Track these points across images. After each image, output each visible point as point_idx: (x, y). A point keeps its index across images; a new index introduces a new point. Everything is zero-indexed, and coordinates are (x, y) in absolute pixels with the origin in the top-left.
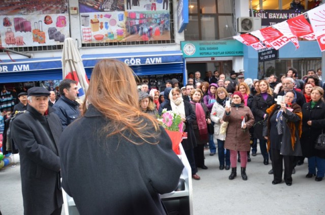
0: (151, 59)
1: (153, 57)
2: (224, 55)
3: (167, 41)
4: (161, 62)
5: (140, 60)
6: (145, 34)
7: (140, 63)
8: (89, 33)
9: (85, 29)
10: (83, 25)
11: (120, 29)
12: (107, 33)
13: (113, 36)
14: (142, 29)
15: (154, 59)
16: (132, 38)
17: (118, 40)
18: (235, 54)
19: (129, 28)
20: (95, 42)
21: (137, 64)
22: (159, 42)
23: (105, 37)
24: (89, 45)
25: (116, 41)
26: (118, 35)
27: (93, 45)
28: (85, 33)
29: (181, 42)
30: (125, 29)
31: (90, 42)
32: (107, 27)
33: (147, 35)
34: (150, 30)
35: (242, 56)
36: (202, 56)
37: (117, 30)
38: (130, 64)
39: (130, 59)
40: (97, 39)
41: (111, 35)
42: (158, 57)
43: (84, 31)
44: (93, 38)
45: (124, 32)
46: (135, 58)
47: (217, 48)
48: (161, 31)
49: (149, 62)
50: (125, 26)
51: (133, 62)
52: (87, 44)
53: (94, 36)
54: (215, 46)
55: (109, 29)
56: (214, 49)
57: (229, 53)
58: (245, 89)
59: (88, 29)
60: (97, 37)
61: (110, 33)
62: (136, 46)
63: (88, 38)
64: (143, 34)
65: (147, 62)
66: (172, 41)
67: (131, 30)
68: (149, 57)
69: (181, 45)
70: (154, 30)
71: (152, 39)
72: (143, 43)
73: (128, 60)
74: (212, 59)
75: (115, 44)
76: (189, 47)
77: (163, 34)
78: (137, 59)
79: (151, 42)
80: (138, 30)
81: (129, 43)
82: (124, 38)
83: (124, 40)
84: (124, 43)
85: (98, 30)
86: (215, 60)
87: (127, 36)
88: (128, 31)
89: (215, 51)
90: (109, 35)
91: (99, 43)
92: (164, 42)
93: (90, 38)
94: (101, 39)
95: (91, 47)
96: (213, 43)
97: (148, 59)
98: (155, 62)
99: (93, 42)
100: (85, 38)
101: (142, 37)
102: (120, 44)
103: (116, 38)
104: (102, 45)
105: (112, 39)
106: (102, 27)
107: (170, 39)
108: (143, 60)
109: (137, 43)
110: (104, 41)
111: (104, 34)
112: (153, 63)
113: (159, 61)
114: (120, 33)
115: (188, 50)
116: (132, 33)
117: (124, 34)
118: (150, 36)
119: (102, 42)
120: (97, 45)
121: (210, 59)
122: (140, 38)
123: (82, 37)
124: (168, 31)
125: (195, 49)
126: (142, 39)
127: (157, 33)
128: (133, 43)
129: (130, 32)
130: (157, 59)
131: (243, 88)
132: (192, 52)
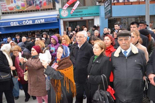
0: (38, 20)
1: (39, 19)
2: (87, 16)
3: (51, 9)
4: (44, 22)
5: (31, 21)
6: (38, 5)
7: (32, 23)
8: (5, 6)
9: (2, 3)
10: (1, 1)
11: (23, 3)
12: (15, 6)
13: (19, 7)
14: (36, 2)
15: (40, 20)
16: (30, 8)
17: (23, 9)
18: (94, 15)
19: (28, 2)
20: (9, 11)
21: (30, 24)
22: (47, 10)
23: (14, 8)
24: (6, 13)
25: (21, 11)
26: (22, 6)
27: (8, 13)
28: (2, 6)
29: (59, 9)
30: (26, 3)
31: (6, 12)
32: (15, 2)
33: (39, 6)
34: (41, 3)
35: (99, 16)
36: (72, 17)
37: (21, 4)
38: (26, 24)
39: (26, 21)
40: (10, 9)
41: (18, 7)
42: (42, 19)
43: (2, 4)
44: (8, 9)
45: (25, 5)
46: (29, 20)
47: (82, 12)
48: (47, 3)
49: (37, 22)
50: (25, 1)
51: (28, 22)
52: (5, 13)
53: (8, 8)
54: (81, 10)
55: (16, 3)
56: (80, 12)
57: (90, 14)
58: (65, 40)
59: (4, 3)
60: (10, 8)
61: (17, 6)
62: (33, 13)
63: (5, 9)
64: (37, 5)
65: (36, 22)
66: (54, 8)
67: (29, 3)
68: (37, 19)
69: (59, 11)
70: (43, 3)
71: (42, 8)
72: (37, 10)
73: (25, 21)
74: (81, 18)
75: (21, 12)
76: (64, 12)
77: (48, 4)
78: (30, 21)
79: (42, 10)
80: (34, 3)
81: (29, 11)
82: (26, 8)
83: (26, 10)
84: (26, 11)
85: (10, 4)
86: (83, 19)
87: (27, 7)
88: (28, 4)
89: (81, 13)
90: (16, 7)
91: (11, 12)
92: (49, 9)
93: (6, 9)
94: (13, 9)
95: (7, 14)
96: (79, 9)
97: (36, 20)
98: (40, 22)
99: (8, 12)
100: (3, 9)
101: (36, 7)
102: (24, 12)
103: (21, 9)
104: (14, 13)
105: (19, 9)
106: (12, 2)
107: (53, 8)
108: (34, 21)
109: (34, 11)
110: (15, 11)
111: (14, 7)
112: (39, 22)
113: (43, 21)
114: (23, 6)
115: (64, 13)
116: (30, 5)
117: (26, 6)
118: (41, 6)
119: (13, 11)
120: (11, 13)
121: (79, 19)
122: (35, 8)
123: (2, 9)
124: (51, 3)
125: (68, 13)
126: (36, 8)
127: (45, 4)
128: (31, 11)
129: (29, 4)
130: (42, 20)
131: (64, 40)
132: (66, 15)
